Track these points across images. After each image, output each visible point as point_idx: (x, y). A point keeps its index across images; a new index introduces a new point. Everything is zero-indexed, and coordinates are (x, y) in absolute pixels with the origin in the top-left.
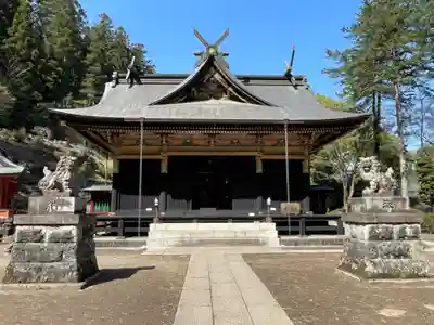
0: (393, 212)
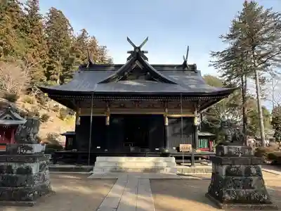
0: (242, 156)
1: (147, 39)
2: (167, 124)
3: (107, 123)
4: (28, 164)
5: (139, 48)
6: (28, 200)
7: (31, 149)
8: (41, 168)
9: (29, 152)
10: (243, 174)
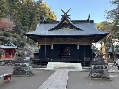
1: (70, 9)
2: (78, 48)
3: (52, 48)
4: (25, 64)
5: (66, 14)
6: (26, 75)
7: (26, 58)
8: (29, 65)
9: (25, 59)
10: (100, 68)
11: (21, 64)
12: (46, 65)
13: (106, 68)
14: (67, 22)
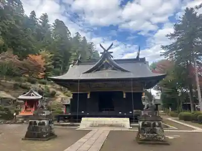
1: (112, 44)
2: (124, 97)
3: (88, 97)
4: (43, 121)
5: (107, 51)
6: (44, 138)
9: (44, 115)
10: (152, 126)
11: (38, 122)
12: (80, 121)
13: (160, 125)
14: (108, 62)
